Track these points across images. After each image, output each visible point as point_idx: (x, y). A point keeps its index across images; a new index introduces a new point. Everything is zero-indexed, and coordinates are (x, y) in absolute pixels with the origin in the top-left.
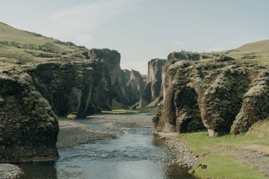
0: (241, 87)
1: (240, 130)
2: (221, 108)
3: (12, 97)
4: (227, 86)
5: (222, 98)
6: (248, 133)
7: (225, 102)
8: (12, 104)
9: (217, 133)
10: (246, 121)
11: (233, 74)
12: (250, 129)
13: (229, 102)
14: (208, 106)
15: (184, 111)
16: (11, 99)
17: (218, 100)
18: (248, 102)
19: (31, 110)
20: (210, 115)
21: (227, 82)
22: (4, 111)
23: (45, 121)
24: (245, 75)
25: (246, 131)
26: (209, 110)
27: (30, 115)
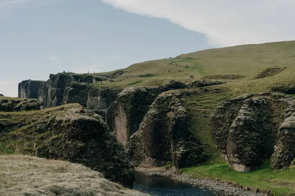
0: (265, 118)
1: (282, 164)
2: (251, 141)
3: (93, 141)
4: (253, 117)
5: (251, 130)
7: (254, 134)
8: (94, 148)
9: (249, 168)
11: (255, 104)
12: (292, 163)
13: (258, 134)
14: (238, 139)
15: (182, 144)
16: (93, 143)
17: (248, 133)
18: (288, 134)
19: (113, 155)
20: (241, 148)
21: (253, 113)
22: (86, 157)
23: (127, 167)
24: (266, 105)
25: (289, 164)
26: (240, 143)
27: (113, 160)
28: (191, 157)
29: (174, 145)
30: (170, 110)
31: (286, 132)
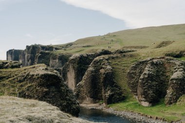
0: (161, 73)
1: (172, 102)
2: (153, 87)
3: (54, 87)
4: (154, 72)
5: (152, 80)
6: (178, 103)
7: (154, 83)
8: (54, 92)
9: (151, 104)
10: (175, 95)
12: (178, 100)
13: (157, 83)
14: (144, 86)
15: (109, 89)
16: (53, 89)
17: (150, 82)
18: (175, 83)
19: (66, 96)
20: (146, 92)
21: (153, 70)
22: (49, 98)
23: (75, 104)
24: (162, 65)
25: (176, 102)
26: (145, 89)
27: (66, 99)
28: (115, 97)
29: (105, 89)
30: (102, 68)
31: (174, 82)
